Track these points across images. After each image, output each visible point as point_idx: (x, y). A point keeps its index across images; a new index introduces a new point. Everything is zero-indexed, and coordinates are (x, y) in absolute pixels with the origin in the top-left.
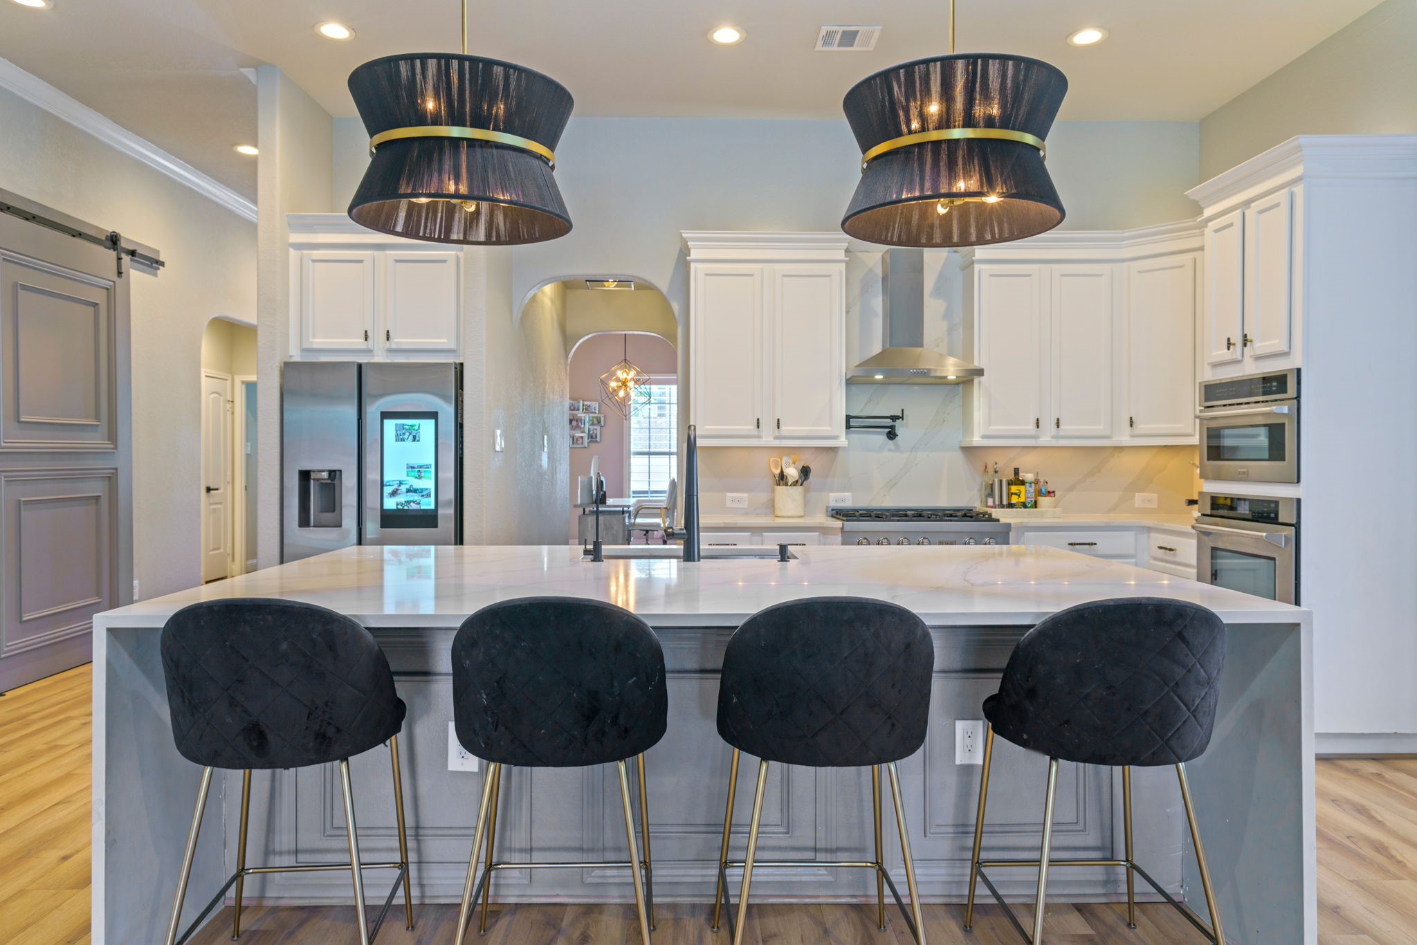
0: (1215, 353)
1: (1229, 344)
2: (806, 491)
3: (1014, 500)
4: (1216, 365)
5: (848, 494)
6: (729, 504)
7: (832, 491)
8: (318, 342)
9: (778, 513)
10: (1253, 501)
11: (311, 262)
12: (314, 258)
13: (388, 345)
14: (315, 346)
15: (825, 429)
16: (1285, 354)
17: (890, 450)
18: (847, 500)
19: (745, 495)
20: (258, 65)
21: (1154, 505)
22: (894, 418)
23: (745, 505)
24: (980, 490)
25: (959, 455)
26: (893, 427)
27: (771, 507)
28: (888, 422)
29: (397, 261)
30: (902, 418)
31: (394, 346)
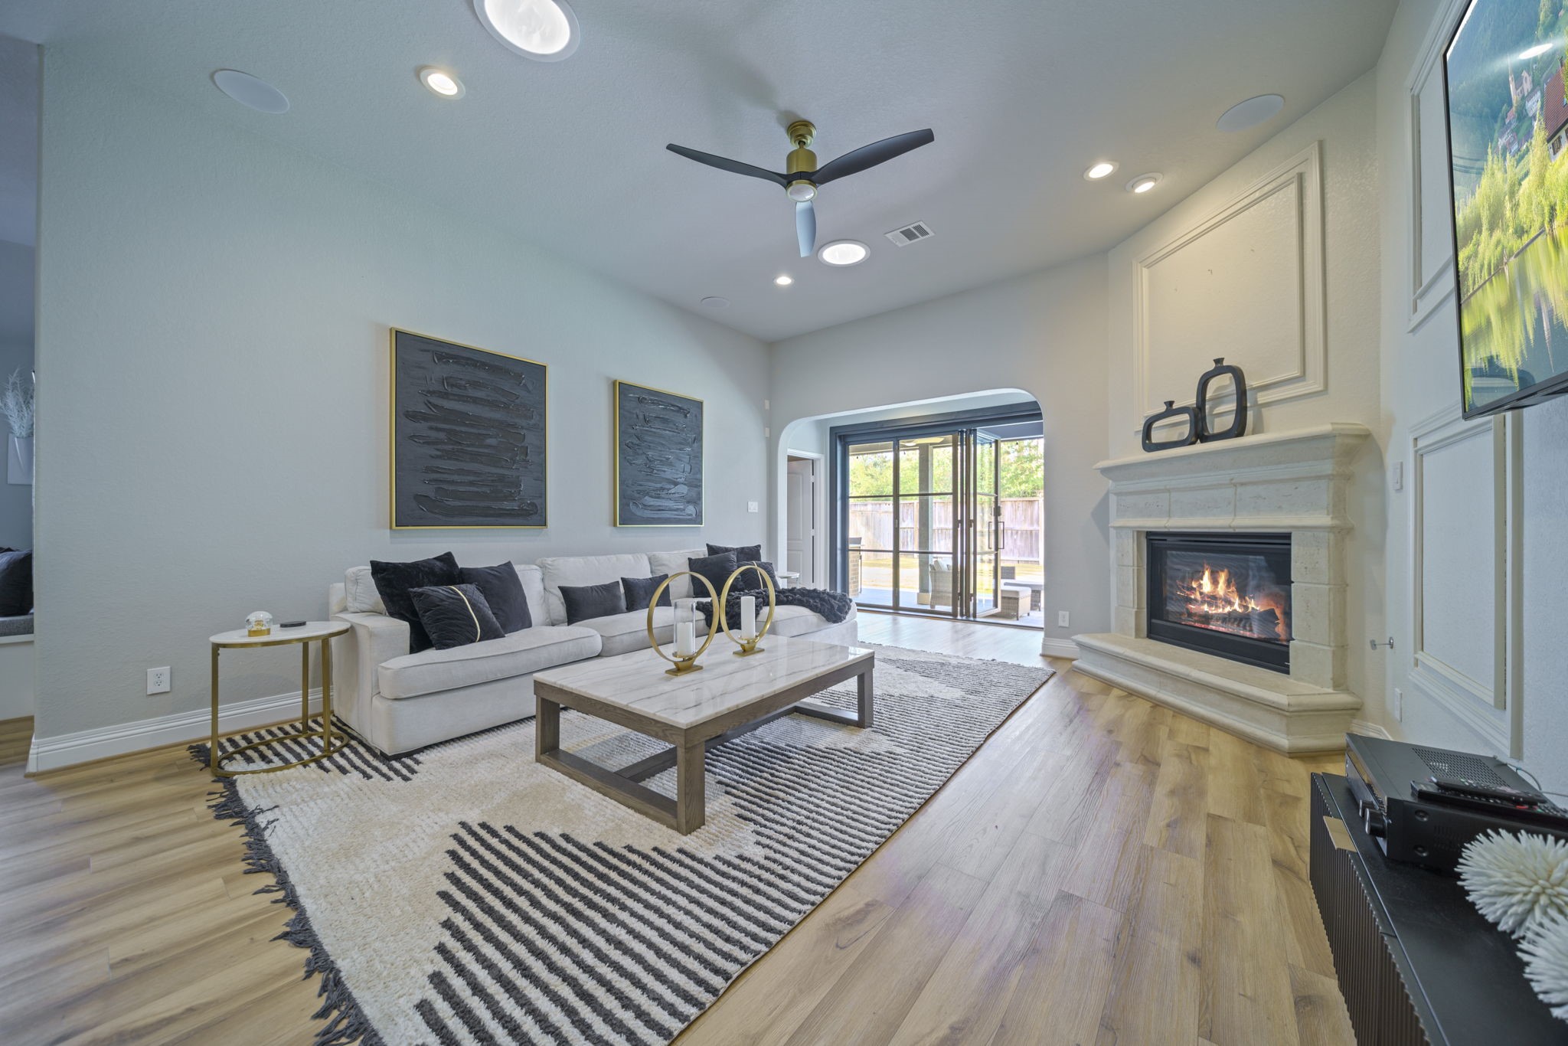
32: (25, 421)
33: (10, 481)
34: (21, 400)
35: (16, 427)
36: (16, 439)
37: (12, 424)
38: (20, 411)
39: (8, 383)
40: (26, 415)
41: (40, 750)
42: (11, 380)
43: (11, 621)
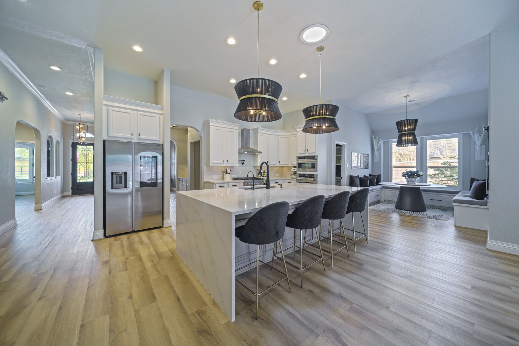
0: (300, 152)
1: (304, 151)
2: (230, 175)
3: (264, 175)
4: (299, 154)
5: (235, 175)
6: (214, 178)
7: (233, 175)
8: (114, 134)
9: (224, 179)
10: (308, 175)
11: (112, 111)
12: (113, 110)
13: (139, 137)
14: (113, 136)
15: (235, 162)
16: (315, 153)
17: (242, 167)
18: (235, 176)
19: (217, 176)
20: (95, 47)
21: (278, 176)
22: (244, 160)
23: (217, 178)
24: (256, 174)
25: (253, 167)
26: (243, 162)
27: (223, 178)
28: (242, 161)
29: (141, 115)
30: (245, 160)
31: (140, 138)
32: (480, 141)
33: (476, 159)
34: (479, 135)
35: (477, 143)
36: (477, 147)
37: (476, 142)
38: (478, 138)
39: (475, 131)
40: (480, 139)
41: (491, 243)
42: (476, 130)
43: (479, 201)
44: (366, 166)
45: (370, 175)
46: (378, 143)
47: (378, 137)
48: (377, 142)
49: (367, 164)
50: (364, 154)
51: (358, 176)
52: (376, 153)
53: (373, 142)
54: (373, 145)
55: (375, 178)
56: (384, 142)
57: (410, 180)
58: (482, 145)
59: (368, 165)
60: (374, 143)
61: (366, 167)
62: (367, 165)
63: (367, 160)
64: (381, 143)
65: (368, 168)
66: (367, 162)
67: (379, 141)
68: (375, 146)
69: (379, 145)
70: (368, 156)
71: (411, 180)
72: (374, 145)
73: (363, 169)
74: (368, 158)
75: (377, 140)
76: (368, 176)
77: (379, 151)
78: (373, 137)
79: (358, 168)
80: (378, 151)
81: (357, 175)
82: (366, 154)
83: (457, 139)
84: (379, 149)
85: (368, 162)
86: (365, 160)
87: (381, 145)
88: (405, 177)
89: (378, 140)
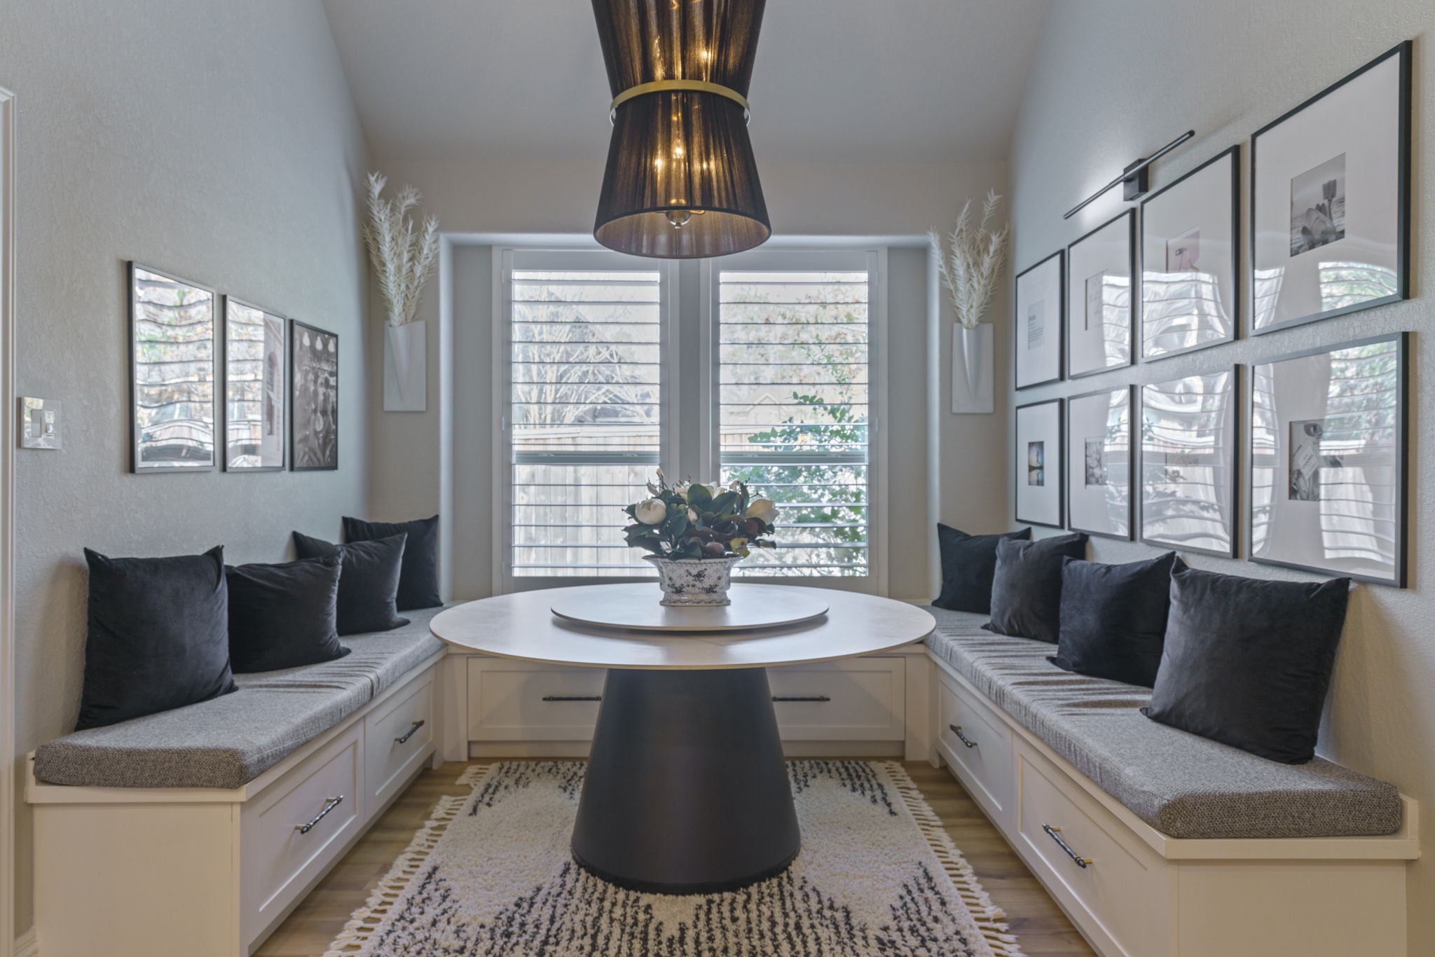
44: (315, 443)
45: (352, 528)
46: (416, 247)
47: (411, 201)
48: (409, 238)
49: (320, 426)
50: (292, 322)
51: (216, 553)
52: (399, 332)
53: (375, 232)
54: (375, 262)
55: (393, 554)
56: (457, 250)
57: (694, 572)
58: (981, 320)
59: (330, 439)
60: (386, 249)
61: (312, 450)
62: (326, 438)
63: (321, 390)
64: (437, 257)
65: (333, 465)
66: (324, 413)
67: (419, 230)
68: (391, 267)
69: (418, 270)
70: (331, 348)
71: (699, 576)
72: (384, 265)
73: (286, 473)
74: (335, 374)
75: (405, 220)
76: (333, 537)
77: (420, 326)
78: (377, 188)
79: (224, 468)
80: (414, 318)
81: (200, 551)
82: (315, 331)
83: (863, 276)
84: (423, 309)
85: (335, 412)
86: (305, 389)
87: (433, 270)
88: (652, 543)
89: (415, 218)
